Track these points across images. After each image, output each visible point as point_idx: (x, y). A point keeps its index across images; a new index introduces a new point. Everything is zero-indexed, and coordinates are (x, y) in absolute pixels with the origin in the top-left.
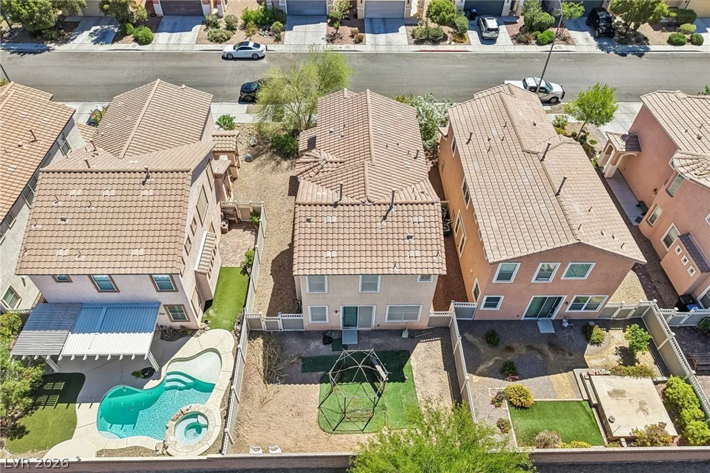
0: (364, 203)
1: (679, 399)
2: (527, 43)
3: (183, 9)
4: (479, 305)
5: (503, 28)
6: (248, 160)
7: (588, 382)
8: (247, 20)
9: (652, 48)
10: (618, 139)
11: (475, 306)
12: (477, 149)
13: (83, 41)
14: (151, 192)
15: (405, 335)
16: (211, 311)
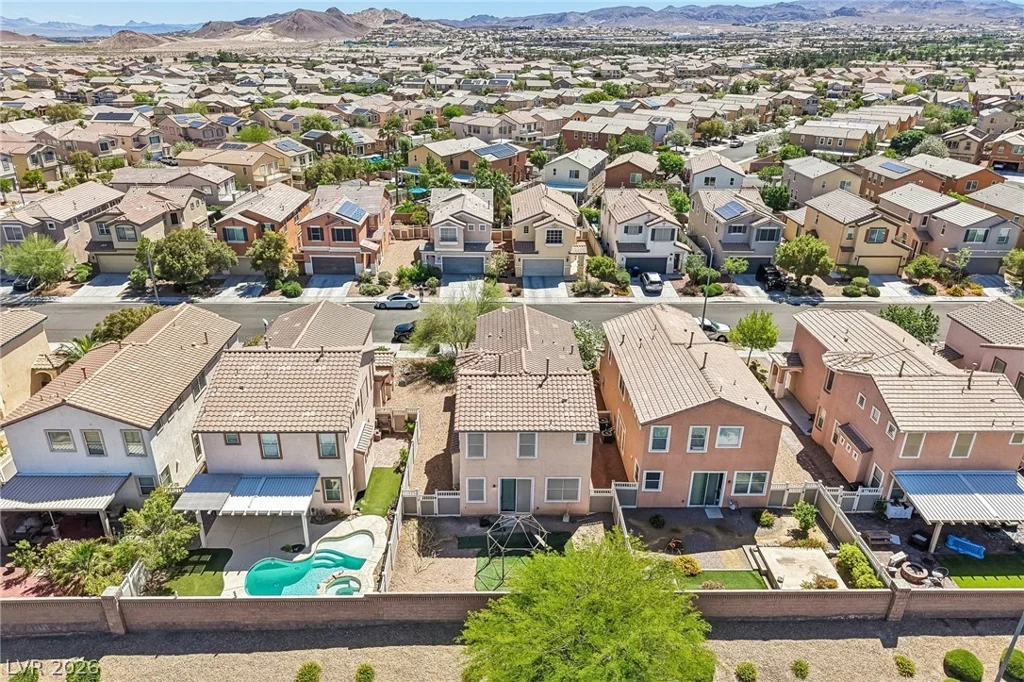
0: (521, 375)
1: (847, 560)
2: (693, 295)
3: (335, 268)
4: (640, 485)
5: (667, 284)
6: (402, 384)
7: (757, 554)
8: (401, 276)
9: (826, 299)
10: (780, 356)
11: (637, 488)
12: (630, 347)
13: (229, 295)
14: (324, 368)
15: (566, 519)
16: (362, 502)
